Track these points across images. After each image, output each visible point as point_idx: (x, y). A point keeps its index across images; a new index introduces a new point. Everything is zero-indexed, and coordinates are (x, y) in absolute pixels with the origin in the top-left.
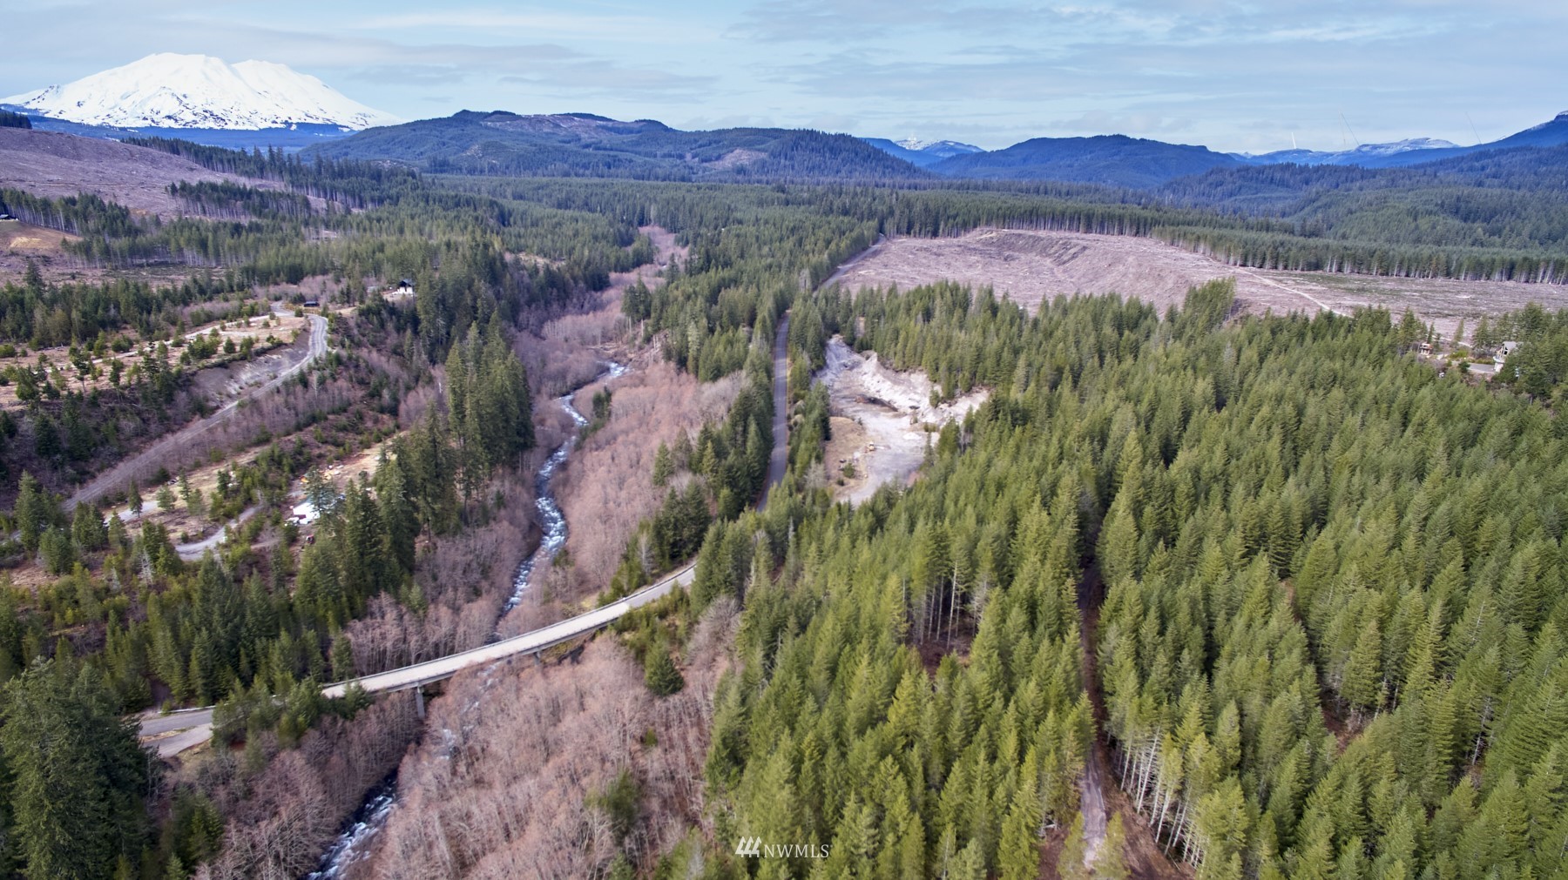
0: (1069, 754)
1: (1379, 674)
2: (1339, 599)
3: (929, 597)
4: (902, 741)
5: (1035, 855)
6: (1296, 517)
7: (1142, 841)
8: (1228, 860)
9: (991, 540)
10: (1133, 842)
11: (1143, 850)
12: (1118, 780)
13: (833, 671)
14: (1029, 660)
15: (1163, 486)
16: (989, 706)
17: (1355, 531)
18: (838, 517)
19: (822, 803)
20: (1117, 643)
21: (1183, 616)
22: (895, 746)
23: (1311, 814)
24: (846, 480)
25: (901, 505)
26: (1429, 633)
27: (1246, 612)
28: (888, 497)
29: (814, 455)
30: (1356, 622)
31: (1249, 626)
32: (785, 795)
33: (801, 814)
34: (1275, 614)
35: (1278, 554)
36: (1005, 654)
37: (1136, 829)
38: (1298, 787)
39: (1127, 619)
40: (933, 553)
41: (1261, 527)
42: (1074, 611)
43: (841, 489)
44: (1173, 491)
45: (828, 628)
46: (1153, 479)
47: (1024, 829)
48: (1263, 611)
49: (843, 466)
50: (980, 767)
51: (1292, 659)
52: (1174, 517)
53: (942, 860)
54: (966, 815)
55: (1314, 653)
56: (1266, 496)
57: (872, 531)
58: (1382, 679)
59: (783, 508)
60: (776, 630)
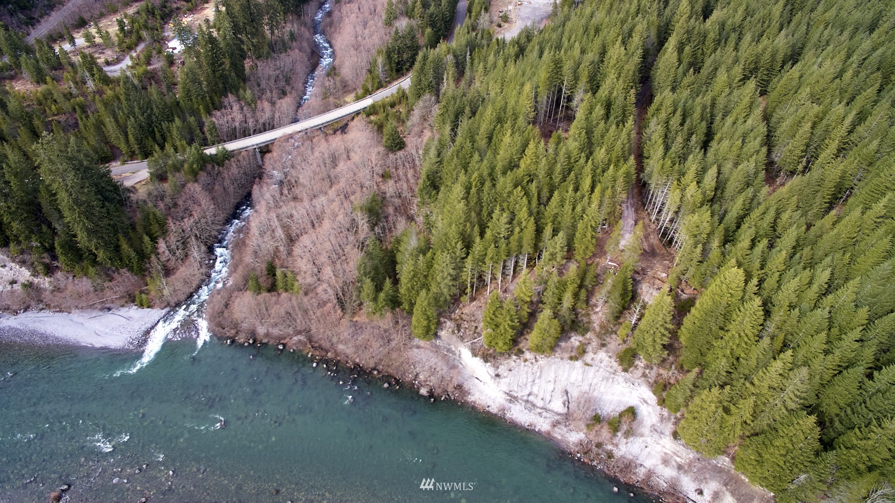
0: (619, 189)
1: (803, 154)
2: (792, 109)
3: (548, 97)
4: (527, 179)
5: (594, 241)
6: (780, 57)
7: (652, 237)
8: (696, 247)
9: (588, 64)
10: (647, 237)
11: (651, 241)
12: (644, 205)
13: (490, 139)
14: (602, 137)
15: (699, 33)
16: (577, 161)
17: (816, 67)
18: (497, 47)
19: (481, 211)
20: (655, 129)
21: (696, 115)
22: (523, 181)
23: (744, 227)
24: (503, 24)
25: (535, 40)
26: (842, 131)
27: (734, 115)
28: (528, 35)
29: (484, 7)
30: (799, 124)
31: (734, 123)
32: (461, 205)
33: (470, 216)
34: (752, 116)
35: (762, 80)
36: (589, 132)
37: (649, 230)
38: (741, 213)
39: (663, 115)
40: (553, 71)
41: (756, 63)
42: (633, 109)
43: (499, 29)
44: (705, 37)
45: (488, 114)
46: (694, 28)
47: (589, 227)
48: (745, 114)
49: (501, 14)
50: (569, 194)
51: (755, 143)
52: (703, 54)
53: (544, 241)
54: (559, 219)
55: (769, 141)
56: (765, 41)
57: (517, 56)
58: (804, 156)
59: (463, 41)
60: (458, 115)
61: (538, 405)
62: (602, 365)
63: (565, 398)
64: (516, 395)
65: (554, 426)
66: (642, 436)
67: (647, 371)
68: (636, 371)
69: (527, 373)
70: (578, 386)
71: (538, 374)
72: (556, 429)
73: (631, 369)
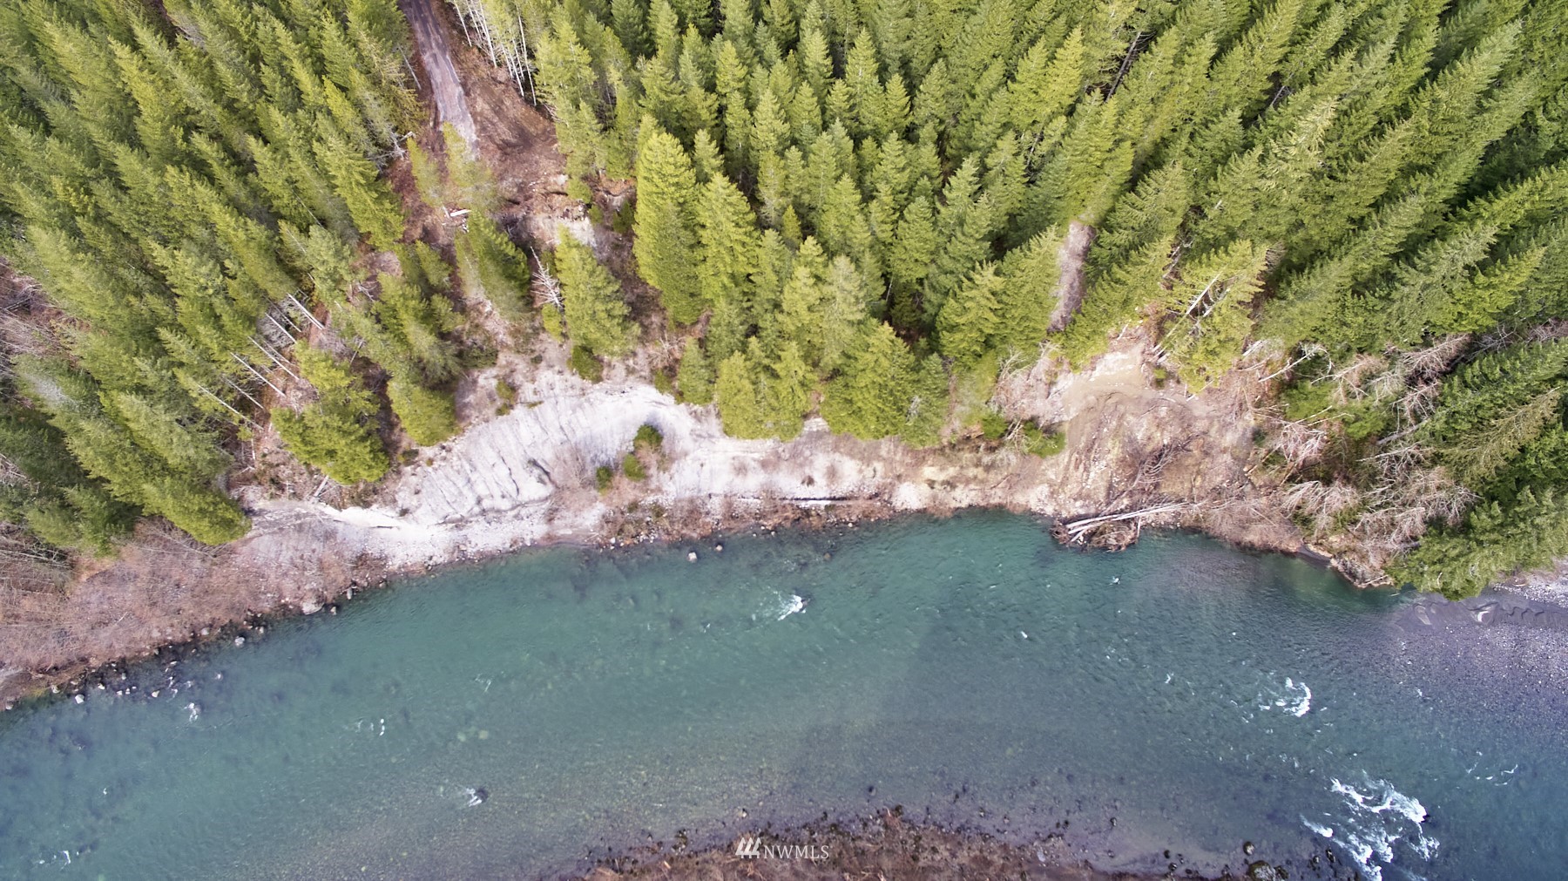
7: (508, 103)
11: (512, 113)
61: (503, 508)
62: (557, 391)
63: (537, 471)
64: (458, 516)
65: (550, 520)
66: (686, 454)
67: (631, 362)
68: (613, 372)
69: (447, 478)
70: (544, 442)
71: (467, 467)
72: (556, 522)
73: (605, 372)
